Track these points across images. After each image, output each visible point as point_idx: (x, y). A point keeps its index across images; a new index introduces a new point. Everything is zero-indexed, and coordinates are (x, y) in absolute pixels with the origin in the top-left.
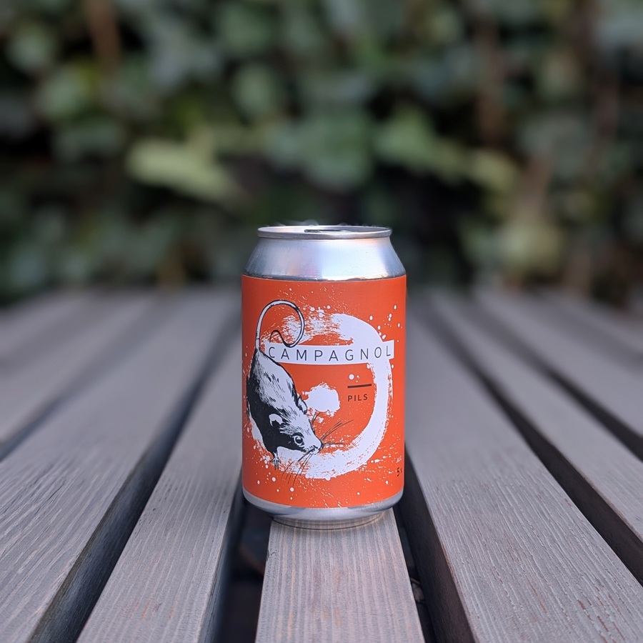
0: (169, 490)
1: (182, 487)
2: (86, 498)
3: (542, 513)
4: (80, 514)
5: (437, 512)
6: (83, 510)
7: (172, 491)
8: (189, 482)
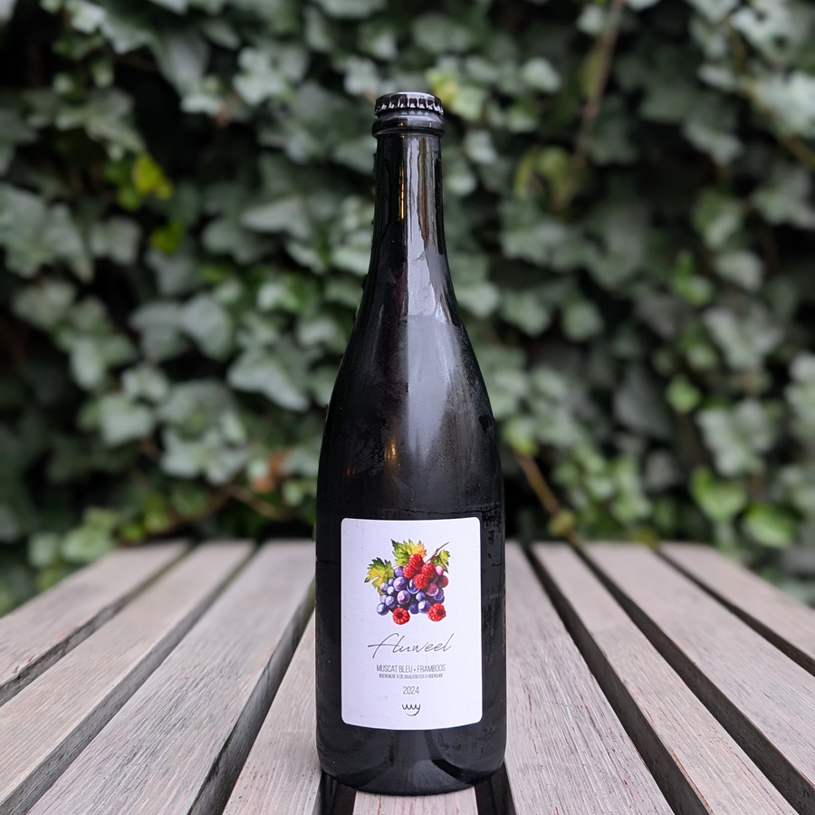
0: (254, 778)
1: (267, 774)
2: (172, 788)
3: (625, 799)
4: (168, 803)
5: (521, 799)
6: (170, 800)
7: (258, 777)
8: (274, 769)
